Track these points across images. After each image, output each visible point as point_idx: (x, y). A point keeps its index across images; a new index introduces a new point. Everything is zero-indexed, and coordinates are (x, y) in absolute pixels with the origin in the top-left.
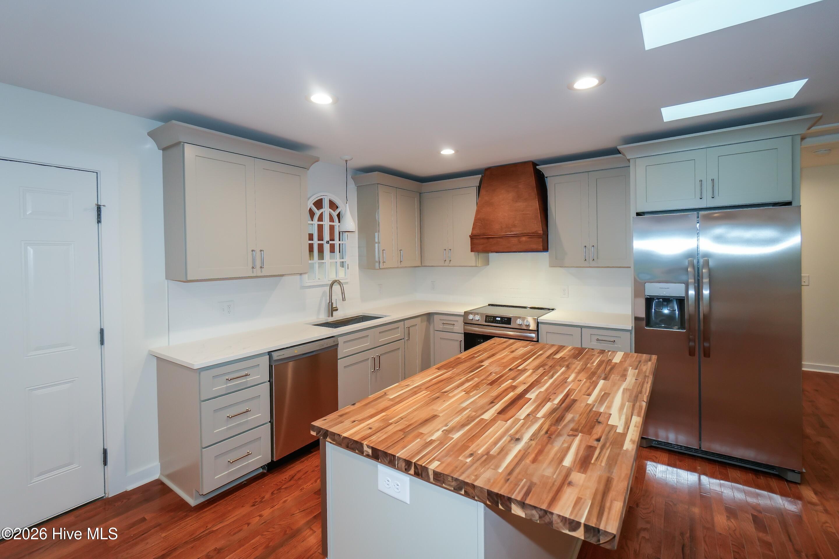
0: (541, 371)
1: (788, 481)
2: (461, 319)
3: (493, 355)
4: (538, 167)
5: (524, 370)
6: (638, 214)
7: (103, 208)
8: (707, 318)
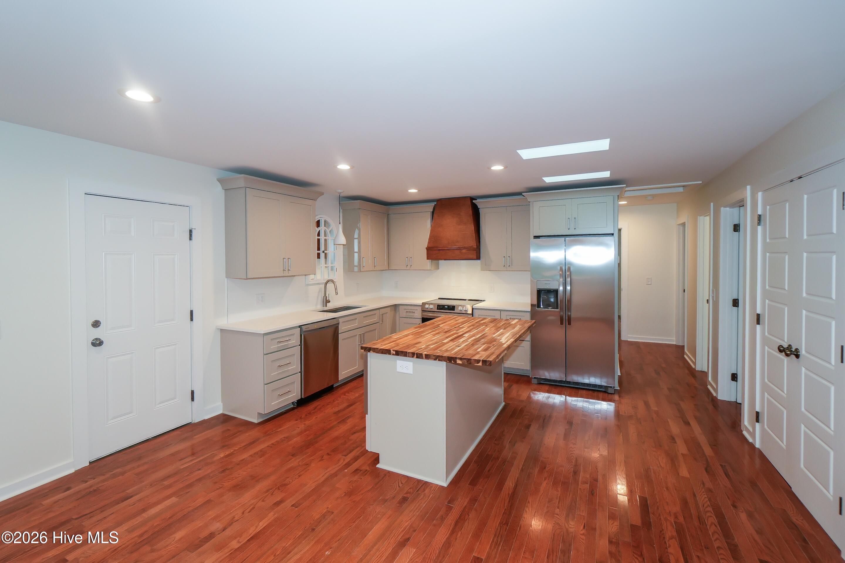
0: (472, 327)
1: (608, 393)
2: (419, 309)
3: (445, 322)
4: (474, 201)
5: (463, 327)
6: (536, 237)
7: (193, 231)
8: (570, 301)
